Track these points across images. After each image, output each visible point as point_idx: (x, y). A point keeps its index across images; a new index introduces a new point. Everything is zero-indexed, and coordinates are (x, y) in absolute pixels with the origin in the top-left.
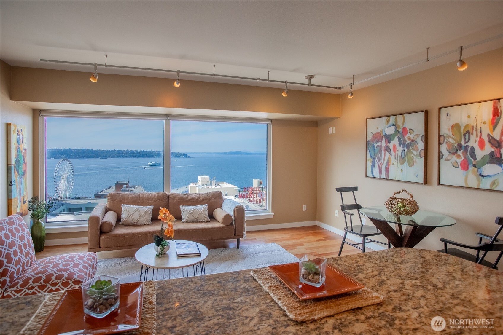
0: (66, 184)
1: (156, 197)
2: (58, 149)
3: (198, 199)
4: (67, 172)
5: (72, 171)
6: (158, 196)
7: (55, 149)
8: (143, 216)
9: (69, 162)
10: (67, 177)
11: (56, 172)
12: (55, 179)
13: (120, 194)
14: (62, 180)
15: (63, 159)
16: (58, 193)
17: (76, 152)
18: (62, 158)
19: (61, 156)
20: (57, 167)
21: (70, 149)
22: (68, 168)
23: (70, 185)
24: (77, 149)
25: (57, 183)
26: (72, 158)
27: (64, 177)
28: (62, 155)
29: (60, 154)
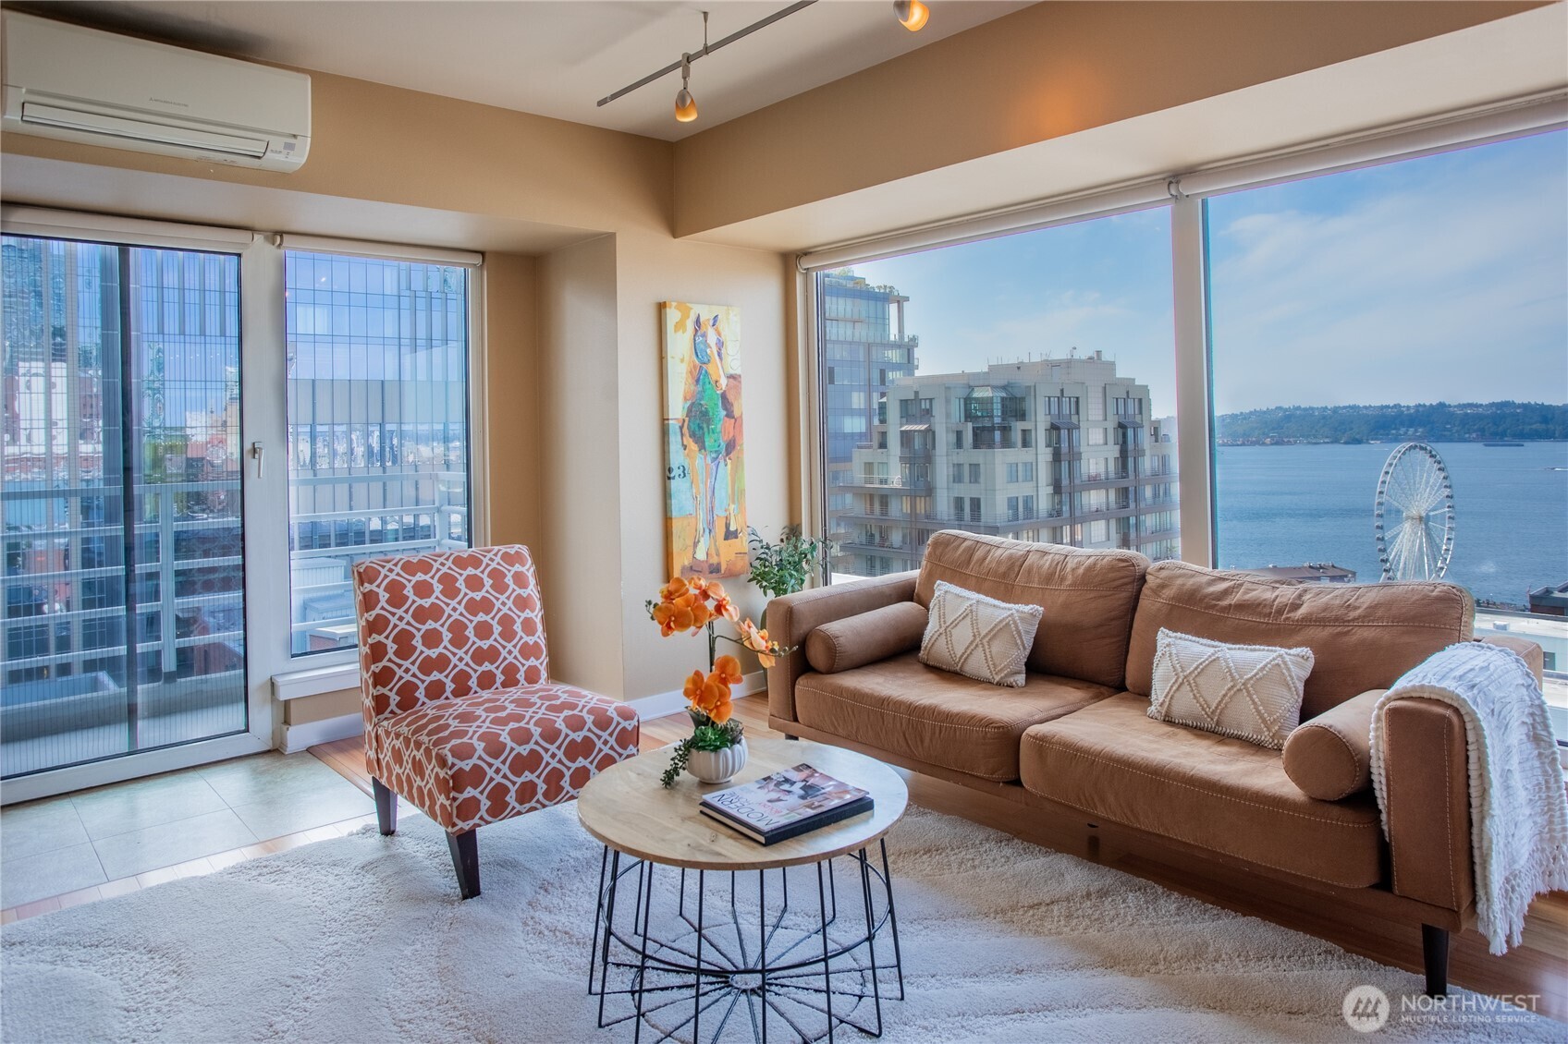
0: (1421, 543)
1: (1081, 571)
2: (1395, 406)
3: (1280, 612)
4: (1426, 494)
5: (1447, 492)
6: (1090, 569)
7: (1383, 407)
8: (985, 641)
9: (1432, 456)
10: (1424, 515)
11: (1381, 493)
12: (1379, 516)
13: (965, 539)
14: (1407, 526)
15: (1408, 445)
16: (1391, 573)
17: (1467, 414)
18: (1410, 440)
19: (1406, 433)
20: (1387, 473)
21: (1441, 405)
22: (1427, 482)
23: (1439, 549)
24: (1470, 405)
25: (1388, 536)
26: (1451, 440)
27: (1414, 512)
28: (1411, 431)
29: (1402, 424)
